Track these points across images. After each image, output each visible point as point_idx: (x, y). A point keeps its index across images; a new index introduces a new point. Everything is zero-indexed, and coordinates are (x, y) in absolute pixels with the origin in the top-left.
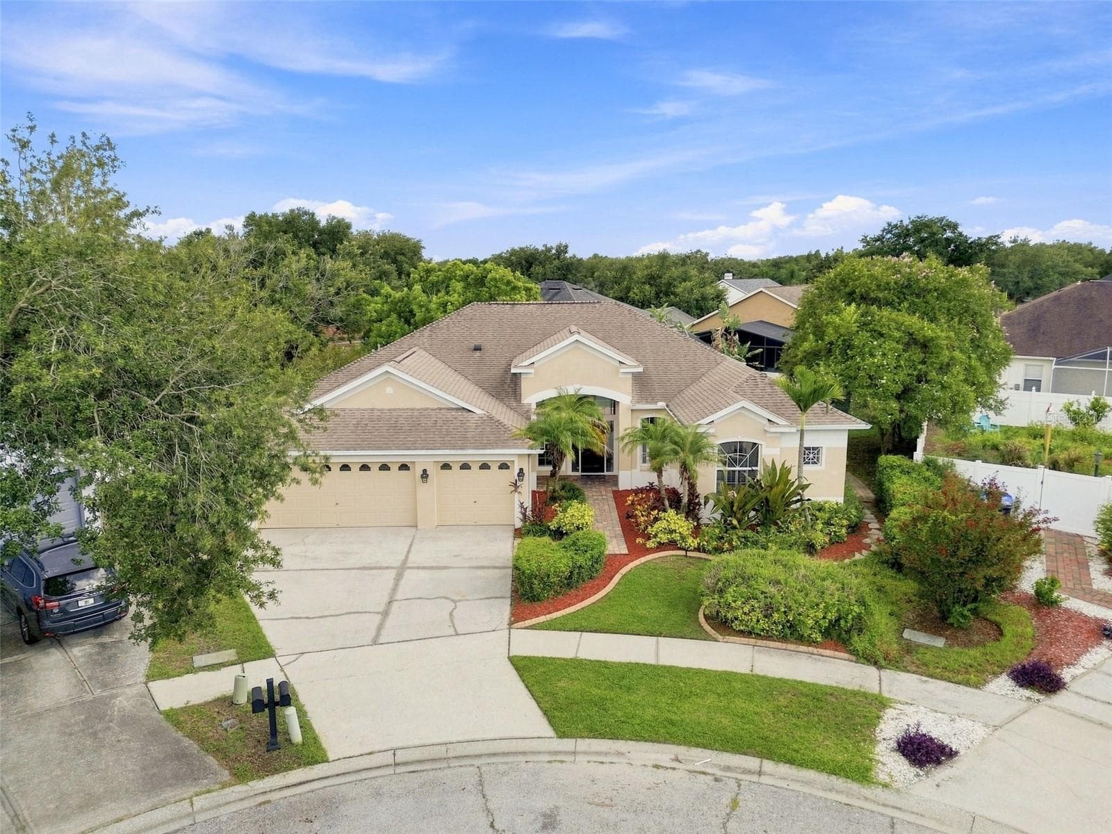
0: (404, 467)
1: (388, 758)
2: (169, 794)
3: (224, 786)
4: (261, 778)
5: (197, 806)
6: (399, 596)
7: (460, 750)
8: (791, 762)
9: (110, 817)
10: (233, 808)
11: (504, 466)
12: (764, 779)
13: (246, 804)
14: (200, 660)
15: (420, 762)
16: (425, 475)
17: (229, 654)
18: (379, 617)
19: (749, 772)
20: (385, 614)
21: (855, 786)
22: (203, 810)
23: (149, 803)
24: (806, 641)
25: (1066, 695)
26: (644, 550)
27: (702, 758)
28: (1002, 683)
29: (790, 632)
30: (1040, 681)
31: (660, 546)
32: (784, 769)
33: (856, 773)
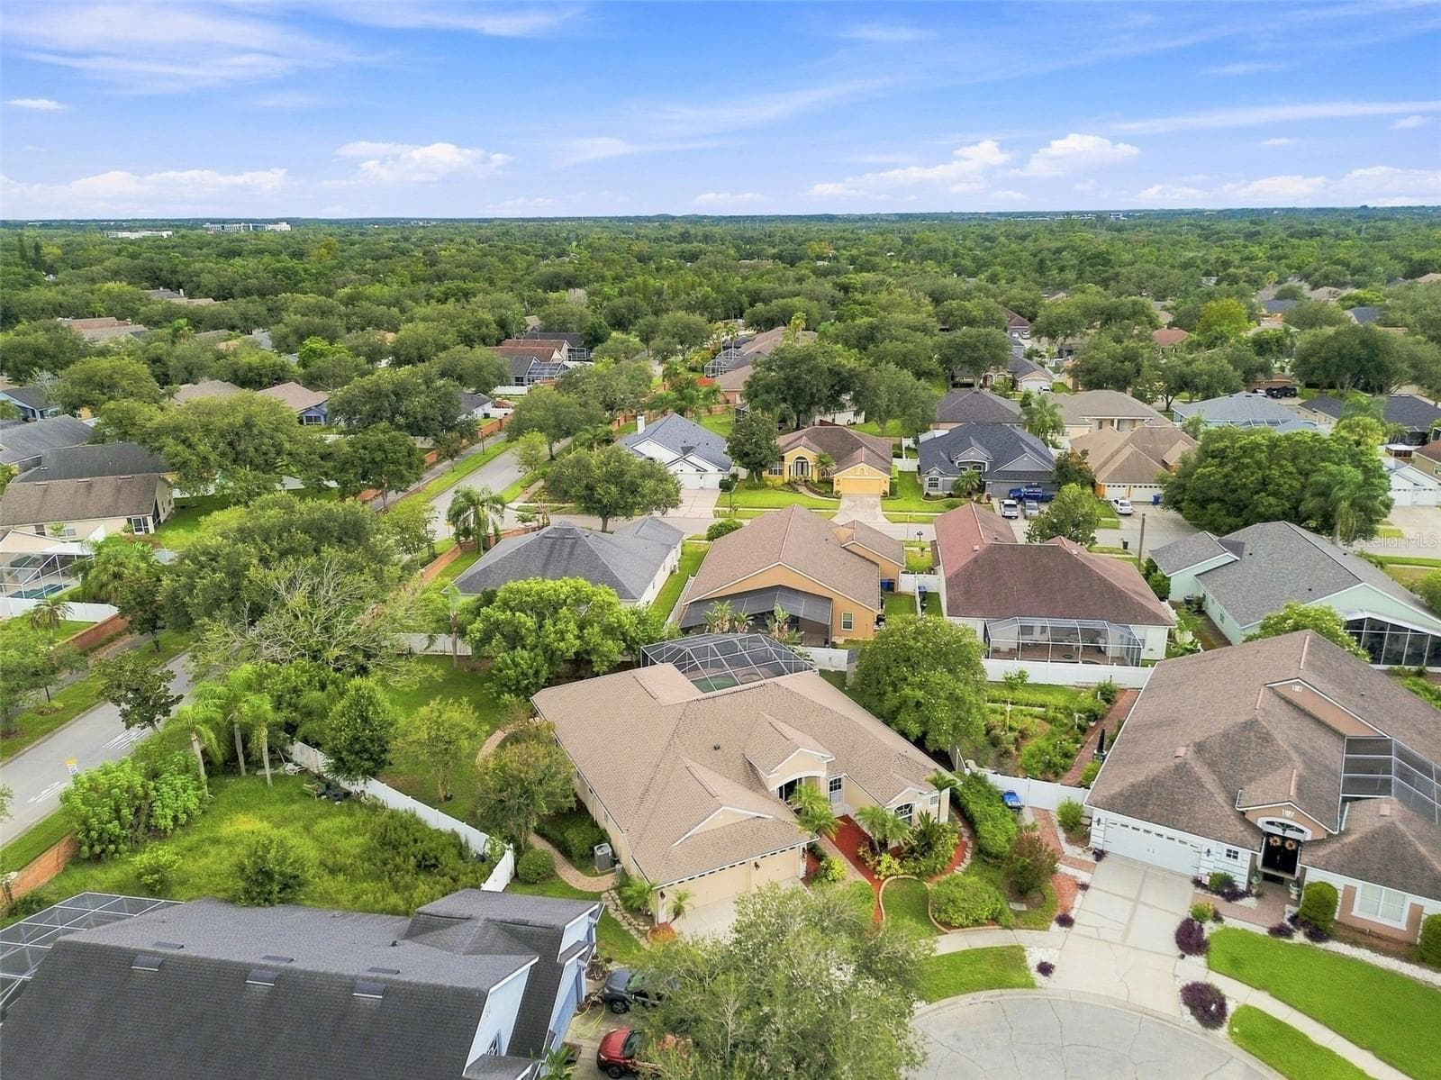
16: (756, 866)
24: (984, 924)
25: (1075, 925)
26: (880, 882)
27: (983, 995)
28: (1055, 926)
29: (977, 923)
30: (1065, 921)
31: (886, 877)
32: (1008, 991)
33: (1031, 985)
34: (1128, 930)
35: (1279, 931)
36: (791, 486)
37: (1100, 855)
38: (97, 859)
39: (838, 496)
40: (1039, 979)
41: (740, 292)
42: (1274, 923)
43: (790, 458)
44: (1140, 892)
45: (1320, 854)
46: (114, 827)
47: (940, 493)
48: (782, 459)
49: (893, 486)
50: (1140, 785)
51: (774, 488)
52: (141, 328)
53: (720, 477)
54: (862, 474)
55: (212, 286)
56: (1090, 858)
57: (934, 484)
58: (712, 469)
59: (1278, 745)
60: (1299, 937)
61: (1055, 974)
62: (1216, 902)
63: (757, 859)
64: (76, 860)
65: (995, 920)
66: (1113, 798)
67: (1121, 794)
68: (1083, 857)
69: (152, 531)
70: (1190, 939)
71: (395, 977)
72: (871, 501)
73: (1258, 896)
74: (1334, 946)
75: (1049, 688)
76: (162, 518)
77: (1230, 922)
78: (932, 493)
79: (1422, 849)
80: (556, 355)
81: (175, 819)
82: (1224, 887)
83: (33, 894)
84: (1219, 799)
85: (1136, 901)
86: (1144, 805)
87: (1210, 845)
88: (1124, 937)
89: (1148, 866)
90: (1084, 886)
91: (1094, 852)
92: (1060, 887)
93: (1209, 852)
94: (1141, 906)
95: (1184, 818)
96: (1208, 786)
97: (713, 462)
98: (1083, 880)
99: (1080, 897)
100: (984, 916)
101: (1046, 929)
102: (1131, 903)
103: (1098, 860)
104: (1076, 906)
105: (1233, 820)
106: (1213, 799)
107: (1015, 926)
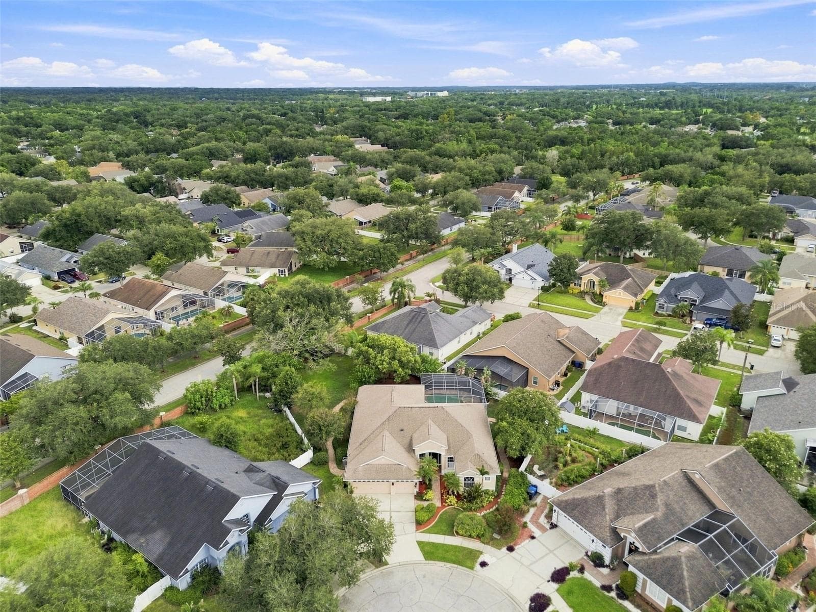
0: (388, 481)
1: (398, 564)
3: (374, 569)
4: (380, 567)
5: (372, 572)
10: (377, 573)
12: (458, 569)
13: (379, 572)
15: (404, 565)
16: (393, 484)
19: (455, 568)
21: (471, 571)
22: (374, 573)
24: (473, 538)
25: (514, 552)
26: (444, 506)
27: (449, 565)
28: (504, 549)
29: (470, 536)
30: (511, 549)
31: (449, 505)
32: (461, 567)
33: (472, 568)
34: (535, 562)
35: (608, 588)
36: (582, 294)
37: (554, 526)
38: (193, 413)
39: (604, 305)
40: (478, 566)
41: (655, 155)
42: (607, 583)
43: (585, 279)
44: (555, 549)
45: (636, 558)
46: (198, 404)
47: (664, 313)
48: (581, 279)
49: (637, 304)
50: (578, 499)
51: (573, 294)
52: (340, 163)
53: (542, 284)
54: (620, 294)
55: (382, 139)
56: (548, 526)
57: (661, 307)
58: (539, 279)
59: (657, 502)
60: (613, 594)
61: (485, 568)
62: (589, 565)
63: (394, 481)
64: (186, 413)
65: (479, 537)
66: (562, 502)
67: (566, 501)
68: (545, 525)
69: (287, 275)
70: (559, 576)
71: (220, 484)
72: (621, 311)
73: (612, 570)
74: (627, 604)
75: (609, 439)
76: (294, 269)
77: (587, 575)
78: (659, 312)
79: (685, 573)
80: (517, 194)
81: (220, 405)
82: (597, 560)
83: (169, 421)
84: (608, 518)
85: (551, 552)
86: (573, 510)
87: (593, 537)
88: (531, 564)
89: (572, 539)
90: (533, 538)
91: (552, 524)
92: (522, 534)
93: (593, 541)
94: (551, 555)
95: (587, 521)
96: (607, 510)
97: (541, 275)
98: (535, 535)
99: (527, 541)
100: (473, 534)
101: (499, 549)
102: (548, 552)
103: (551, 528)
104: (522, 544)
105: (607, 530)
106: (605, 516)
107: (487, 543)
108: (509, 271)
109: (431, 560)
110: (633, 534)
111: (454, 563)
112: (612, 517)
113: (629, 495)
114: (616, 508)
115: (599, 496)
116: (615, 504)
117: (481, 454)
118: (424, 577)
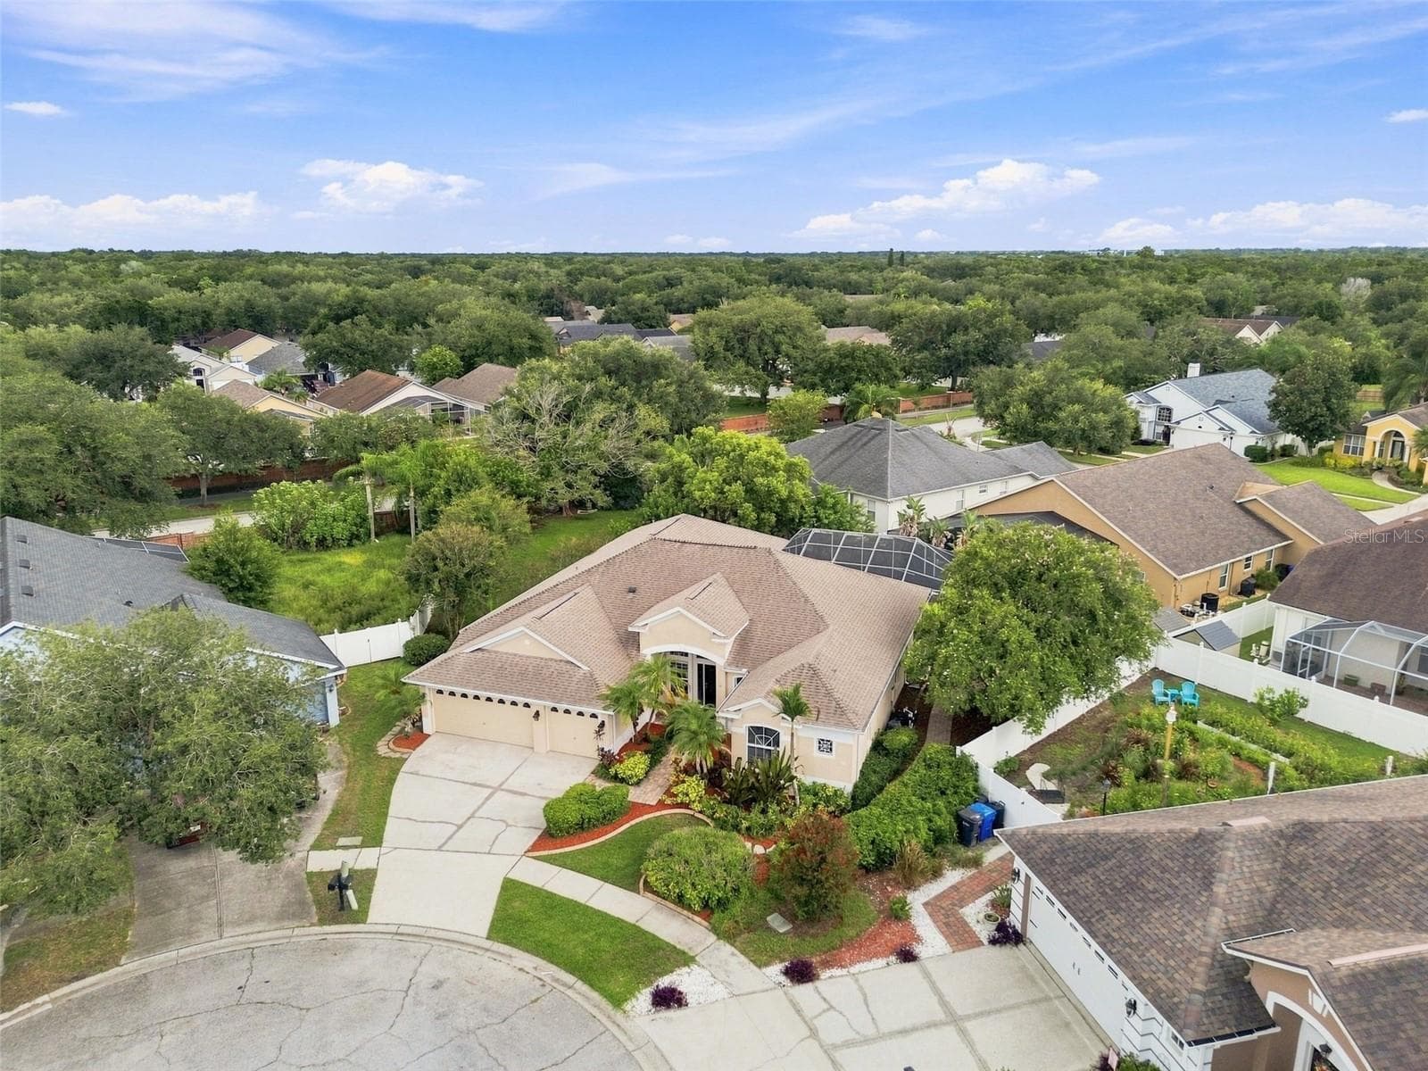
0: (527, 705)
1: (393, 929)
2: (286, 924)
3: (312, 925)
4: (330, 925)
5: (295, 933)
6: (476, 815)
7: (432, 933)
8: (591, 986)
9: (257, 929)
10: (309, 938)
11: (594, 716)
12: (569, 992)
13: (316, 938)
14: (342, 841)
15: (409, 935)
16: (537, 715)
17: (357, 840)
18: (455, 828)
19: (564, 985)
20: (460, 827)
21: (610, 1007)
22: (297, 936)
23: (278, 926)
24: (689, 908)
25: (807, 987)
27: (549, 970)
28: (775, 970)
29: (680, 900)
30: (802, 975)
31: (677, 805)
32: (585, 988)
33: (617, 1001)
37: (1007, 936)
39: (1425, 491)
40: (644, 998)
43: (1375, 431)
44: (977, 1015)
48: (1365, 431)
50: (1108, 837)
51: (1337, 468)
53: (1250, 441)
56: (985, 931)
58: (1244, 429)
61: (674, 1014)
65: (708, 909)
66: (1043, 840)
68: (974, 925)
84: (1216, 919)
85: (954, 1019)
86: (1078, 871)
87: (1135, 993)
88: (848, 1044)
89: (1065, 994)
90: (907, 956)
91: (1002, 927)
92: (873, 938)
93: (1132, 1006)
94: (950, 1032)
95: (1116, 920)
96: (1220, 890)
97: (1248, 419)
98: (918, 949)
99: (881, 962)
100: (690, 894)
101: (760, 965)
102: (940, 1015)
103: (993, 942)
104: (856, 969)
105: (1200, 966)
106: (1204, 913)
107: (729, 937)
108: (1165, 413)
109: (507, 942)
110: (1319, 1002)
111: (572, 969)
112: (1239, 920)
113: (1344, 849)
114: (1270, 890)
115: (1200, 836)
116: (1267, 876)
117: (824, 669)
118: (437, 986)
